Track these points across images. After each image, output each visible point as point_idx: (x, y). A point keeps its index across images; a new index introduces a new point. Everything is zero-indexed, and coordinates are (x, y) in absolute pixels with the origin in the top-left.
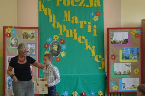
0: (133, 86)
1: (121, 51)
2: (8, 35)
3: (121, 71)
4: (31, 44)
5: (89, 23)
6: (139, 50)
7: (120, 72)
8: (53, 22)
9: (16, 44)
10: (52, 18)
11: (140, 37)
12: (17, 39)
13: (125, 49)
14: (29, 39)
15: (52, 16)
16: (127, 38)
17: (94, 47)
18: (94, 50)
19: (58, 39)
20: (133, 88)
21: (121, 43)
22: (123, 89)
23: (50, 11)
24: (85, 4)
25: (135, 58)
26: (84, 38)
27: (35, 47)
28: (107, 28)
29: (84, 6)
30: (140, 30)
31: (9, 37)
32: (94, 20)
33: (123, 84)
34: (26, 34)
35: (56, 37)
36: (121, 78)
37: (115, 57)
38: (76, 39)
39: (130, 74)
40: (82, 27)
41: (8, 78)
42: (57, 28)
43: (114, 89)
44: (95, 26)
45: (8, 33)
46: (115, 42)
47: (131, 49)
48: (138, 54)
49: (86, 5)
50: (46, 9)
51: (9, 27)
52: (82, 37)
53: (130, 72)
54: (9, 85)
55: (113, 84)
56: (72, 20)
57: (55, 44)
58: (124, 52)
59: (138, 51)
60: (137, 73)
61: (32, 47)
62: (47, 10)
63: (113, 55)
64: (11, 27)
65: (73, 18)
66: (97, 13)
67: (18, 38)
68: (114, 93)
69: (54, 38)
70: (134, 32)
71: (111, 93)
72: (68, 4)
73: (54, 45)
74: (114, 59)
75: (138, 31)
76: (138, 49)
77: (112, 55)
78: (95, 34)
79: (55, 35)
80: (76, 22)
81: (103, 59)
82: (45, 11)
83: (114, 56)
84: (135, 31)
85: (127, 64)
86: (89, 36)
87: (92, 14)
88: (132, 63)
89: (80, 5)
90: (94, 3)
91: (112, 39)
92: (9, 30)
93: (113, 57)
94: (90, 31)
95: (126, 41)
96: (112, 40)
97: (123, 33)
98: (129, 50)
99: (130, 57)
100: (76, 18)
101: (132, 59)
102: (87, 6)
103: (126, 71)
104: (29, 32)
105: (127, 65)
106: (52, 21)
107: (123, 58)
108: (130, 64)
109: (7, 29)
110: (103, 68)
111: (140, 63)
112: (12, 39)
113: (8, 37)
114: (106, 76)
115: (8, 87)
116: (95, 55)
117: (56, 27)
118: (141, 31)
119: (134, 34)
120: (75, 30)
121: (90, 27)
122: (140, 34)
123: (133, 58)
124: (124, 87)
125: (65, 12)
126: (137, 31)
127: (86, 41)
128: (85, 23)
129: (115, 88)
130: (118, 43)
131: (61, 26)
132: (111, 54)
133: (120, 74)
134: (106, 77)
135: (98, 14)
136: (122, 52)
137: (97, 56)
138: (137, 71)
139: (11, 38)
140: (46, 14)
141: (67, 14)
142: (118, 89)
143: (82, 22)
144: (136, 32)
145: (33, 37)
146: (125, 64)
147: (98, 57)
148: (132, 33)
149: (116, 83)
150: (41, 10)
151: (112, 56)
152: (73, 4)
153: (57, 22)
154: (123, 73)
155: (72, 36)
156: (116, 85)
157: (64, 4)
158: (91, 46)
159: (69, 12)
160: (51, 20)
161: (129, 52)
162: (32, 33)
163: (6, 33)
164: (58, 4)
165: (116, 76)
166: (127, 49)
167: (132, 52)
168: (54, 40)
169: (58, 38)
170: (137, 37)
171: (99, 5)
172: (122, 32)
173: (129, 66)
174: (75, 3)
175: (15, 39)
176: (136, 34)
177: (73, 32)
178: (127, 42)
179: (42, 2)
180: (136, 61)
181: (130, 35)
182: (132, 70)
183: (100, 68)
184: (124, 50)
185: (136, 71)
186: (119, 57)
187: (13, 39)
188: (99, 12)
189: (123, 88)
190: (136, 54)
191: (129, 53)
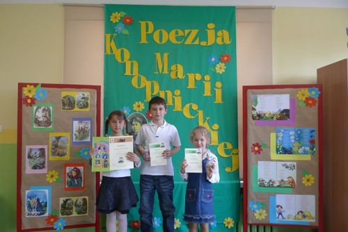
0: (302, 212)
1: (273, 136)
2: (29, 101)
3: (274, 179)
4: (81, 120)
5: (207, 78)
6: (316, 135)
7: (270, 181)
8: (133, 76)
9: (45, 119)
10: (132, 69)
11: (317, 105)
12: (48, 110)
13: (282, 131)
14: (76, 109)
15: (132, 64)
16: (288, 108)
17: (216, 127)
18: (216, 132)
19: (143, 110)
20: (300, 216)
21: (275, 118)
22: (278, 218)
23: (127, 54)
24: (198, 39)
25: (305, 152)
26: (195, 107)
27: (89, 126)
28: (244, 87)
29: (197, 42)
30: (317, 89)
31: (31, 106)
32: (218, 72)
33: (278, 206)
34: (69, 99)
35: (139, 106)
36: (274, 195)
37: (260, 149)
38: (180, 109)
39: (295, 187)
40: (191, 85)
41: (27, 192)
42: (141, 87)
43: (257, 218)
44: (219, 84)
45: (28, 97)
46: (260, 116)
47: (296, 132)
48: (312, 142)
49: (200, 41)
50: (120, 50)
51: (31, 84)
52: (191, 106)
53: (293, 182)
54: (30, 206)
55: (255, 206)
56: (171, 71)
57: (136, 120)
58: (280, 139)
59: (311, 137)
60: (310, 185)
61: (82, 126)
62: (122, 52)
63: (257, 145)
64: (35, 85)
65: (173, 68)
66: (223, 57)
67: (51, 108)
68: (258, 226)
69: (135, 107)
70: (303, 95)
71: (251, 225)
72: (164, 40)
73: (134, 123)
74: (258, 152)
75: (313, 93)
76: (312, 131)
77: (255, 143)
78: (219, 99)
79: (136, 103)
80: (180, 76)
81: (234, 151)
82: (117, 53)
83: (259, 147)
84: (306, 92)
85: (288, 164)
86: (206, 103)
87: (213, 60)
88: (298, 162)
89: (188, 42)
90: (216, 36)
91: (254, 109)
92: (30, 91)
93: (256, 149)
94: (207, 93)
95: (285, 114)
96: (254, 113)
97: (279, 96)
98: (292, 133)
99: (295, 149)
100: (180, 68)
101: (298, 153)
102: (203, 43)
103: (286, 180)
104: (77, 95)
105: (287, 167)
106: (132, 73)
107: (277, 151)
108: (295, 163)
109: (25, 89)
110: (234, 169)
111: (316, 164)
112: (37, 109)
113: (27, 104)
114: (242, 187)
115: (27, 211)
116: (219, 143)
117: (139, 86)
118: (319, 93)
119: (304, 99)
120: (178, 92)
121: (207, 86)
122: (317, 99)
123: (301, 150)
124: (280, 214)
125: (158, 55)
126: (310, 91)
127: (201, 113)
128: (198, 77)
129: (260, 214)
130: (267, 118)
131: (148, 84)
132: (251, 140)
133: (271, 185)
134: (242, 189)
135: (226, 58)
136: (277, 137)
137: (223, 143)
138: (311, 180)
139: (35, 108)
140: (119, 60)
141: (162, 61)
142: (267, 217)
143: (191, 76)
144: (309, 94)
145: (86, 106)
146: (284, 163)
147: (225, 146)
148: (298, 96)
149: (262, 204)
150: (109, 53)
151: (254, 145)
152: (174, 41)
153: (141, 76)
154: (278, 184)
155: (171, 104)
156: (263, 209)
157: (156, 39)
158: (211, 125)
159: (166, 55)
160: (128, 73)
161: (292, 137)
162: (83, 98)
163: (23, 97)
164: (144, 40)
165: (263, 190)
166: (287, 132)
167: (299, 138)
168: (135, 111)
169: (142, 107)
170: (311, 105)
171: (227, 41)
172: (276, 96)
173: (292, 168)
174: (177, 39)
175: (44, 110)
176: (308, 99)
177: (174, 95)
178: (288, 115)
179: (111, 37)
180: (308, 157)
181: (292, 102)
182: (300, 176)
183: (228, 170)
184: (281, 135)
185: (308, 180)
186: (269, 148)
187: (41, 110)
188: (228, 56)
189: (277, 215)
190: (309, 143)
191: (293, 141)
